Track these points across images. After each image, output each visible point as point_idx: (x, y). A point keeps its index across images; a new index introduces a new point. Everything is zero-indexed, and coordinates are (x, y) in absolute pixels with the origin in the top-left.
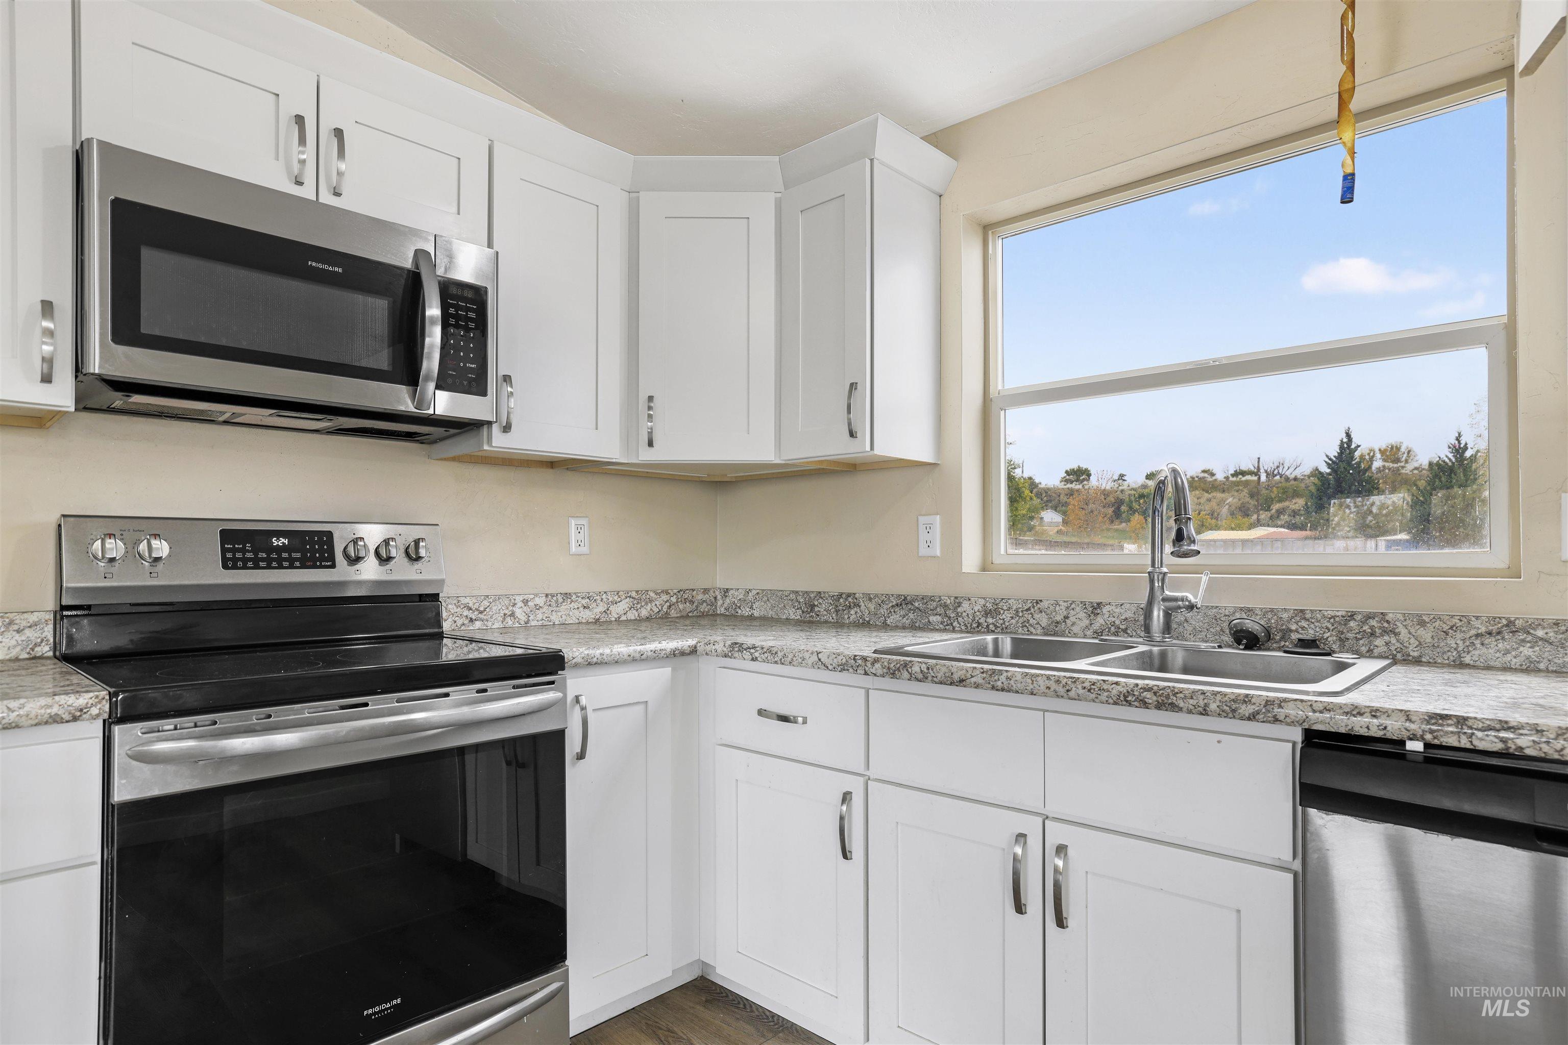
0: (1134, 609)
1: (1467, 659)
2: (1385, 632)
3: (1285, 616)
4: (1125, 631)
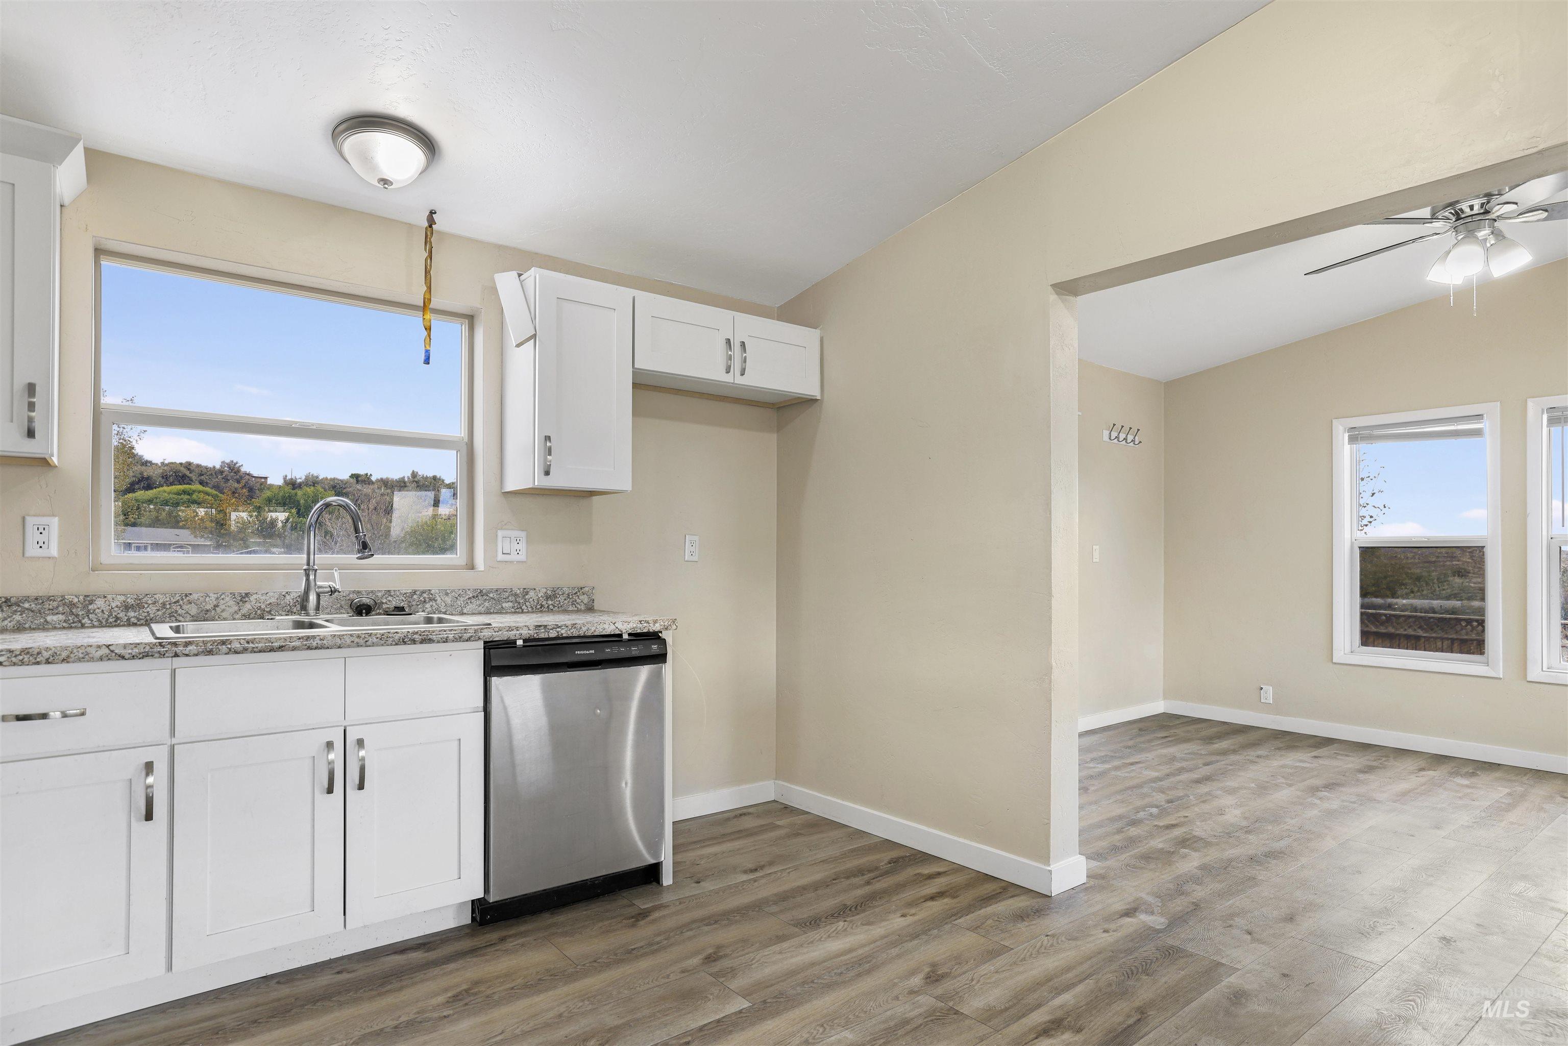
0: (277, 596)
1: (465, 611)
2: (431, 600)
3: (380, 594)
4: (269, 612)
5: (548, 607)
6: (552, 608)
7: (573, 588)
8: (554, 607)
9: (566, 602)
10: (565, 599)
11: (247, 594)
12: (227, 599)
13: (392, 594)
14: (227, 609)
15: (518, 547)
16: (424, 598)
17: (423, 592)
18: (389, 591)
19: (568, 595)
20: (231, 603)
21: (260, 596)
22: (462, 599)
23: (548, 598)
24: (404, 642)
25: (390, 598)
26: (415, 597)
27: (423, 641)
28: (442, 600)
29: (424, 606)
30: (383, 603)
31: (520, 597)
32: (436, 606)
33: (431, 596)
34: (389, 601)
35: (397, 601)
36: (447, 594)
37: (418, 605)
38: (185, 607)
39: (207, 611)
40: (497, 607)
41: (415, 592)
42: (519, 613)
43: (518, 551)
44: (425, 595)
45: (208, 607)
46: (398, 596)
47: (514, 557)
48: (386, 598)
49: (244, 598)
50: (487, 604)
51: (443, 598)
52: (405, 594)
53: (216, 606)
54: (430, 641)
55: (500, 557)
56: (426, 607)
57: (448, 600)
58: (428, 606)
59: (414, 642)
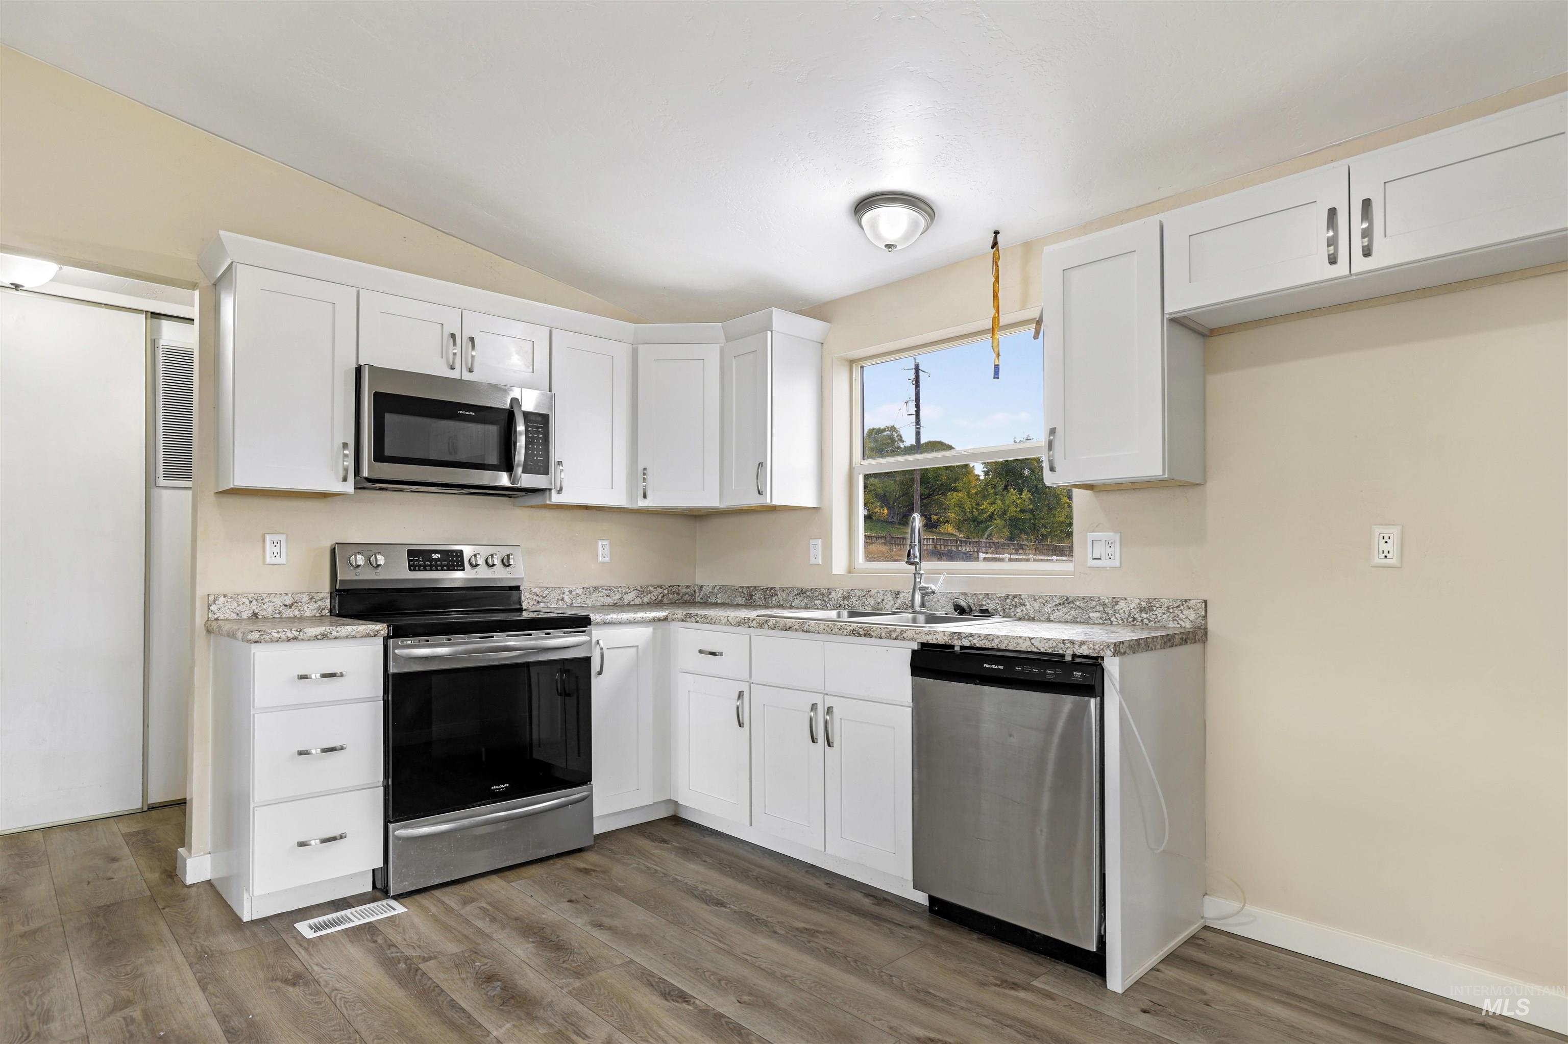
5: (1142, 621)
6: (1147, 623)
7: (1175, 600)
8: (1150, 621)
9: (1165, 616)
10: (1164, 613)
11: (898, 592)
12: (888, 595)
13: (990, 597)
14: (889, 603)
15: (1110, 551)
16: (1016, 602)
17: (1015, 597)
18: (988, 594)
19: (1168, 608)
20: (890, 598)
21: (905, 594)
22: (1049, 606)
23: (1142, 610)
24: (853, 634)
25: (988, 601)
26: (1008, 601)
27: (865, 635)
28: (1030, 605)
29: (1015, 610)
30: (983, 605)
31: (1108, 607)
32: (1026, 611)
33: (1021, 601)
34: (988, 603)
35: (994, 604)
36: (1035, 600)
37: (1010, 609)
38: (869, 600)
39: (879, 603)
40: (1083, 617)
41: (1008, 596)
42: (1107, 624)
43: (1110, 556)
44: (1016, 600)
45: (879, 600)
46: (994, 600)
47: (1105, 562)
48: (985, 601)
49: (897, 595)
50: (1073, 612)
51: (1031, 604)
52: (1000, 597)
53: (883, 600)
54: (870, 636)
55: (1091, 563)
56: (1017, 611)
57: (1036, 605)
58: (1018, 610)
59: (860, 635)
